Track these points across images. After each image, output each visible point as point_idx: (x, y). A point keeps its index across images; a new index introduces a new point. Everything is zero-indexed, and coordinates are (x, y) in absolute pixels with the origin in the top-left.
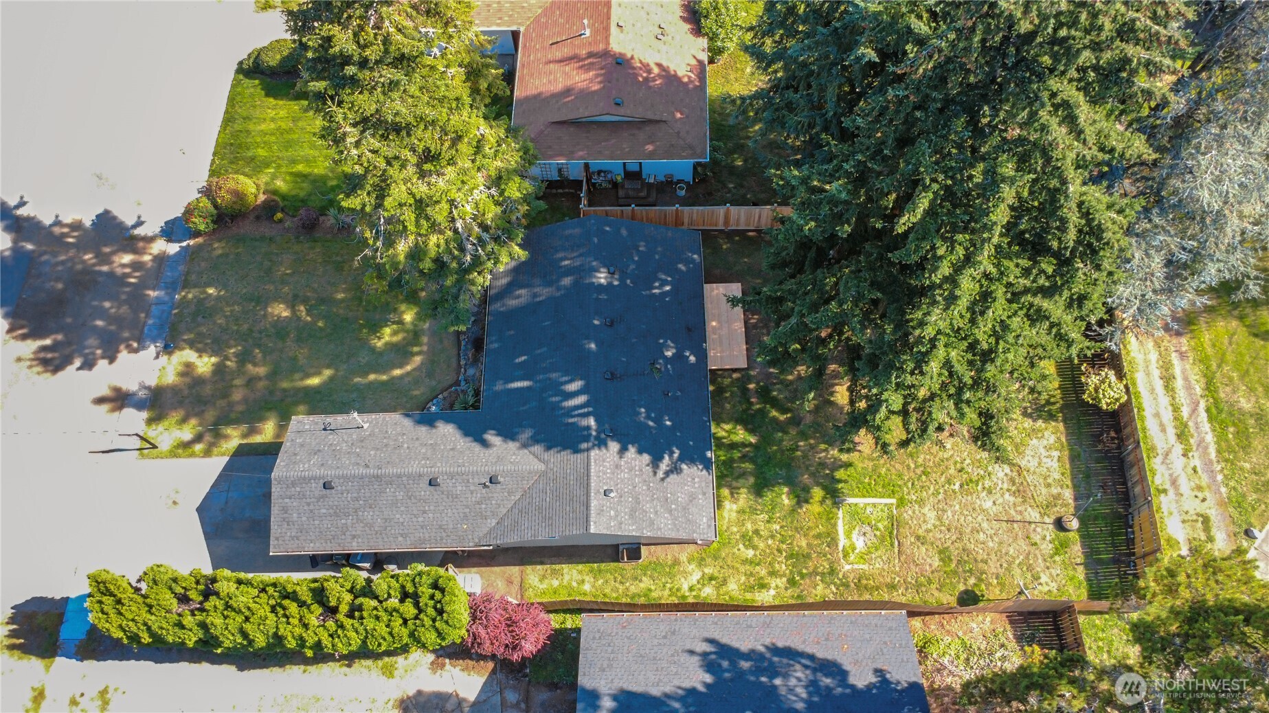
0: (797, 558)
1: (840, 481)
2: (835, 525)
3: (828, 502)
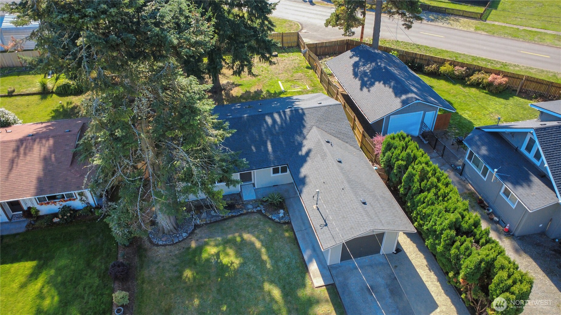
1: (276, 92)
2: (294, 91)
3: (285, 93)
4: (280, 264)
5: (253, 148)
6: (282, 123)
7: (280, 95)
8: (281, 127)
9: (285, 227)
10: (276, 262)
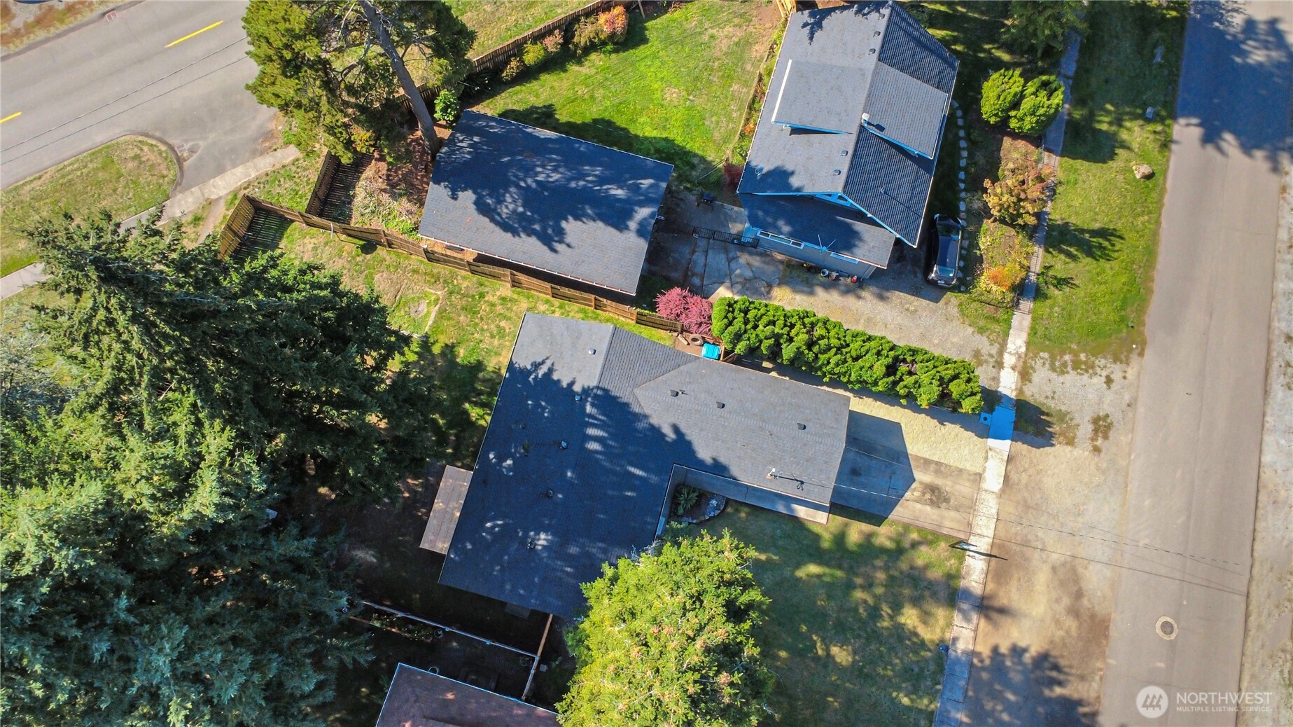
0: (471, 310)
1: (416, 353)
2: (435, 322)
3: (432, 340)
4: (780, 543)
5: (629, 494)
6: (607, 432)
7: (430, 351)
8: (613, 436)
9: (729, 510)
10: (776, 547)
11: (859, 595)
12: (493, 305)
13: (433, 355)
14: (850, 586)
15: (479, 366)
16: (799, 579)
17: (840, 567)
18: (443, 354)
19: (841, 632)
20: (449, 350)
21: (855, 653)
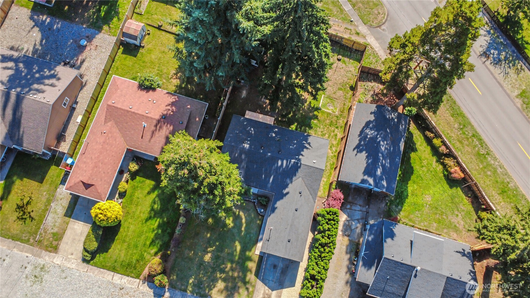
0: (331, 124)
1: (314, 106)
2: (326, 112)
3: (319, 111)
6: (285, 168)
7: (315, 111)
8: (284, 170)
9: (260, 217)
11: (229, 265)
12: (334, 132)
13: (313, 112)
14: (232, 262)
15: (311, 128)
16: (235, 242)
17: (239, 258)
18: (314, 115)
19: (216, 258)
20: (316, 117)
21: (208, 262)
